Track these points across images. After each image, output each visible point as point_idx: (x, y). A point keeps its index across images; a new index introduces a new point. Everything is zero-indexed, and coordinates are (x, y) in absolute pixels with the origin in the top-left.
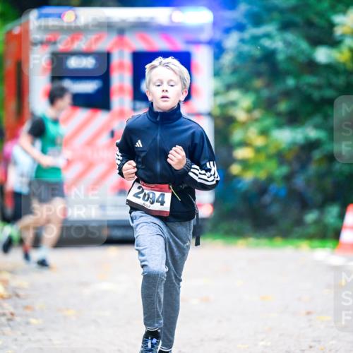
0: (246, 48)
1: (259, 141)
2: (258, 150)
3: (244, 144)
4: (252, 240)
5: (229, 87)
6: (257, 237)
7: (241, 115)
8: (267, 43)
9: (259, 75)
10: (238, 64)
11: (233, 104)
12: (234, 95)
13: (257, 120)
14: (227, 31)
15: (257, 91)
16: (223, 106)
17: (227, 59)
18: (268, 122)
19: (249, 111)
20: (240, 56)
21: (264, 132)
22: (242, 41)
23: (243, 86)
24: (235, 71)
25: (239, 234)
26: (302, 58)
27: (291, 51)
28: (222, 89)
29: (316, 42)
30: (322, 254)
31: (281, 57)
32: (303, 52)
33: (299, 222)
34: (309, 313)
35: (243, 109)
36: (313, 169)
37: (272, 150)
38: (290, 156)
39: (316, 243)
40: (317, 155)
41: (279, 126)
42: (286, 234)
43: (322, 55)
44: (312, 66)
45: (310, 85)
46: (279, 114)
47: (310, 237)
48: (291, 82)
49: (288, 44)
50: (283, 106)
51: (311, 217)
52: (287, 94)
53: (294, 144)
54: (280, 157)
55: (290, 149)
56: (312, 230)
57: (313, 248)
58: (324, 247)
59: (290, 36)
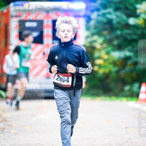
0: (100, 18)
1: (106, 57)
2: (105, 61)
3: (99, 58)
4: (102, 98)
5: (93, 34)
6: (105, 96)
7: (98, 46)
8: (109, 16)
9: (105, 29)
10: (97, 25)
11: (95, 41)
12: (95, 38)
13: (105, 48)
14: (92, 11)
15: (105, 36)
16: (91, 42)
17: (92, 23)
18: (109, 49)
19: (101, 44)
20: (98, 21)
21: (108, 53)
22: (99, 15)
23: (99, 34)
24: (96, 27)
25: (97, 95)
26: (123, 23)
27: (119, 20)
28: (90, 35)
29: (129, 16)
30: (132, 103)
31: (115, 22)
32: (124, 20)
33: (122, 90)
34: (126, 128)
35: (99, 43)
36: (128, 68)
37: (111, 61)
38: (118, 63)
39: (129, 99)
40: (129, 62)
41: (114, 50)
42: (117, 95)
43: (132, 21)
44: (127, 26)
45: (127, 34)
46: (114, 46)
47: (127, 96)
48: (119, 32)
49: (117, 17)
50: (115, 42)
51: (127, 88)
52: (117, 37)
53: (120, 58)
54: (114, 63)
55: (118, 60)
56: (127, 93)
57: (128, 101)
58: (132, 100)
59: (119, 13)
